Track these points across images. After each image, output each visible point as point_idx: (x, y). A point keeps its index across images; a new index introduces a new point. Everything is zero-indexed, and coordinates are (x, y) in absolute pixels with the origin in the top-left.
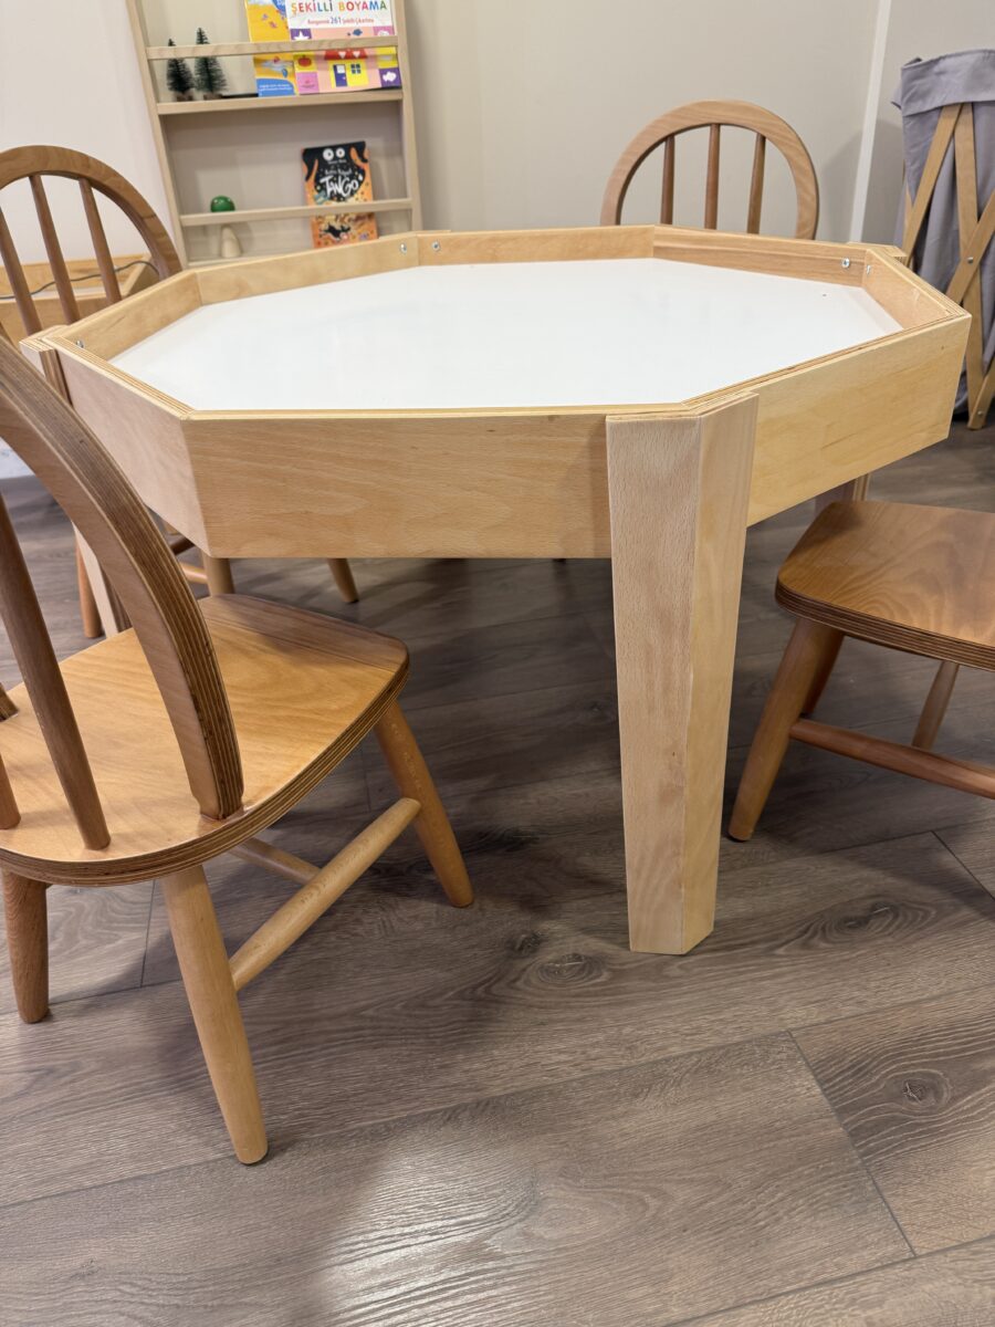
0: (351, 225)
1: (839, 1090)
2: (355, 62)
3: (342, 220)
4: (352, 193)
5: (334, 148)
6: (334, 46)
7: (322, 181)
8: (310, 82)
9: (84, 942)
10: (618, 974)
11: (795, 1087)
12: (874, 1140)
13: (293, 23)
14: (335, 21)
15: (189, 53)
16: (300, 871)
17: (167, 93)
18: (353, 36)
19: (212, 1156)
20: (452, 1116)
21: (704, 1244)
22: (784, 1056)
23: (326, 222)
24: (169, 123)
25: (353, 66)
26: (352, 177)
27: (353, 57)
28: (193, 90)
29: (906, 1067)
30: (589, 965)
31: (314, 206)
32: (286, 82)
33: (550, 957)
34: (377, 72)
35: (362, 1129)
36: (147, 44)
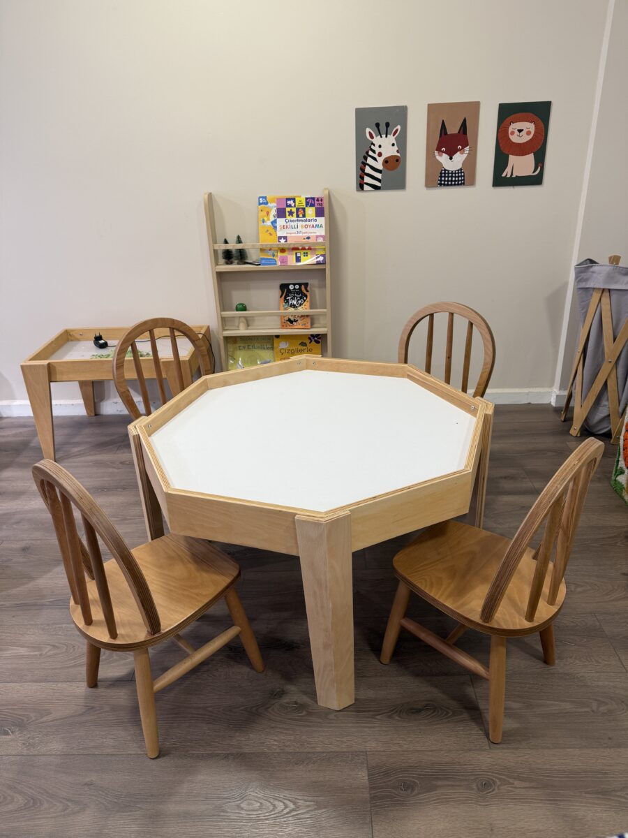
0: (298, 319)
1: (375, 779)
2: (305, 251)
3: (295, 317)
4: (300, 305)
5: (294, 284)
6: (296, 246)
7: (287, 298)
8: (284, 261)
9: (115, 657)
10: (309, 714)
13: (280, 233)
14: (298, 232)
15: (233, 246)
16: (188, 650)
17: (222, 261)
18: (307, 240)
19: (139, 753)
20: (226, 757)
22: (360, 761)
23: (287, 317)
24: (221, 276)
25: (304, 253)
26: (301, 298)
27: (305, 249)
28: (233, 260)
29: (406, 777)
30: (301, 707)
31: (282, 310)
32: (274, 260)
33: (285, 701)
34: (315, 256)
35: (193, 754)
36: (215, 242)
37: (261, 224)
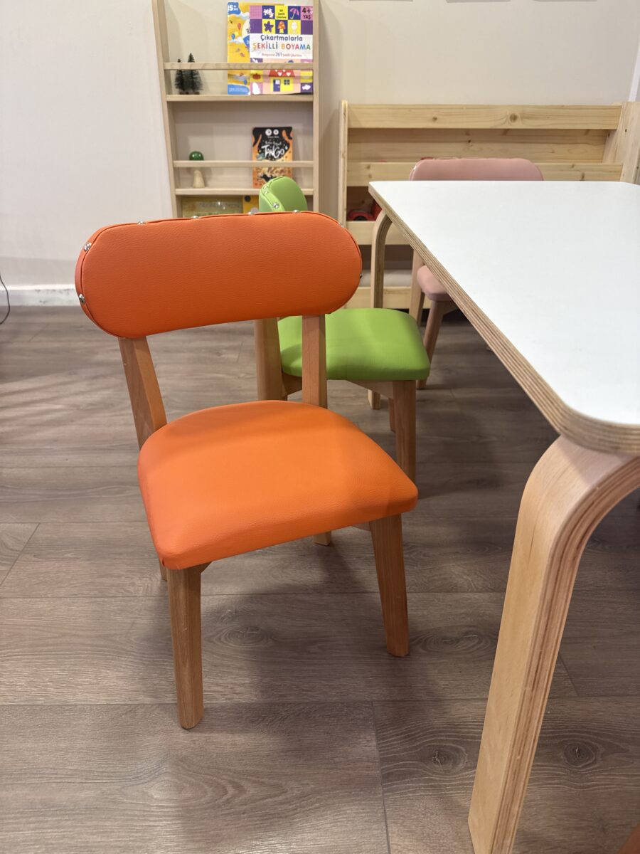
0: (276, 174)
1: (388, 746)
2: (287, 79)
3: (272, 172)
4: (280, 156)
5: (273, 129)
6: (274, 67)
7: (263, 147)
11: (360, 738)
12: (397, 784)
13: (254, 54)
14: (278, 54)
17: (175, 90)
18: (288, 64)
21: (252, 825)
22: (361, 717)
23: (262, 172)
24: (173, 106)
25: (285, 81)
26: (281, 147)
27: (287, 76)
29: (442, 741)
31: (255, 161)
32: (245, 87)
34: (300, 85)
36: (165, 61)
37: (230, 41)
